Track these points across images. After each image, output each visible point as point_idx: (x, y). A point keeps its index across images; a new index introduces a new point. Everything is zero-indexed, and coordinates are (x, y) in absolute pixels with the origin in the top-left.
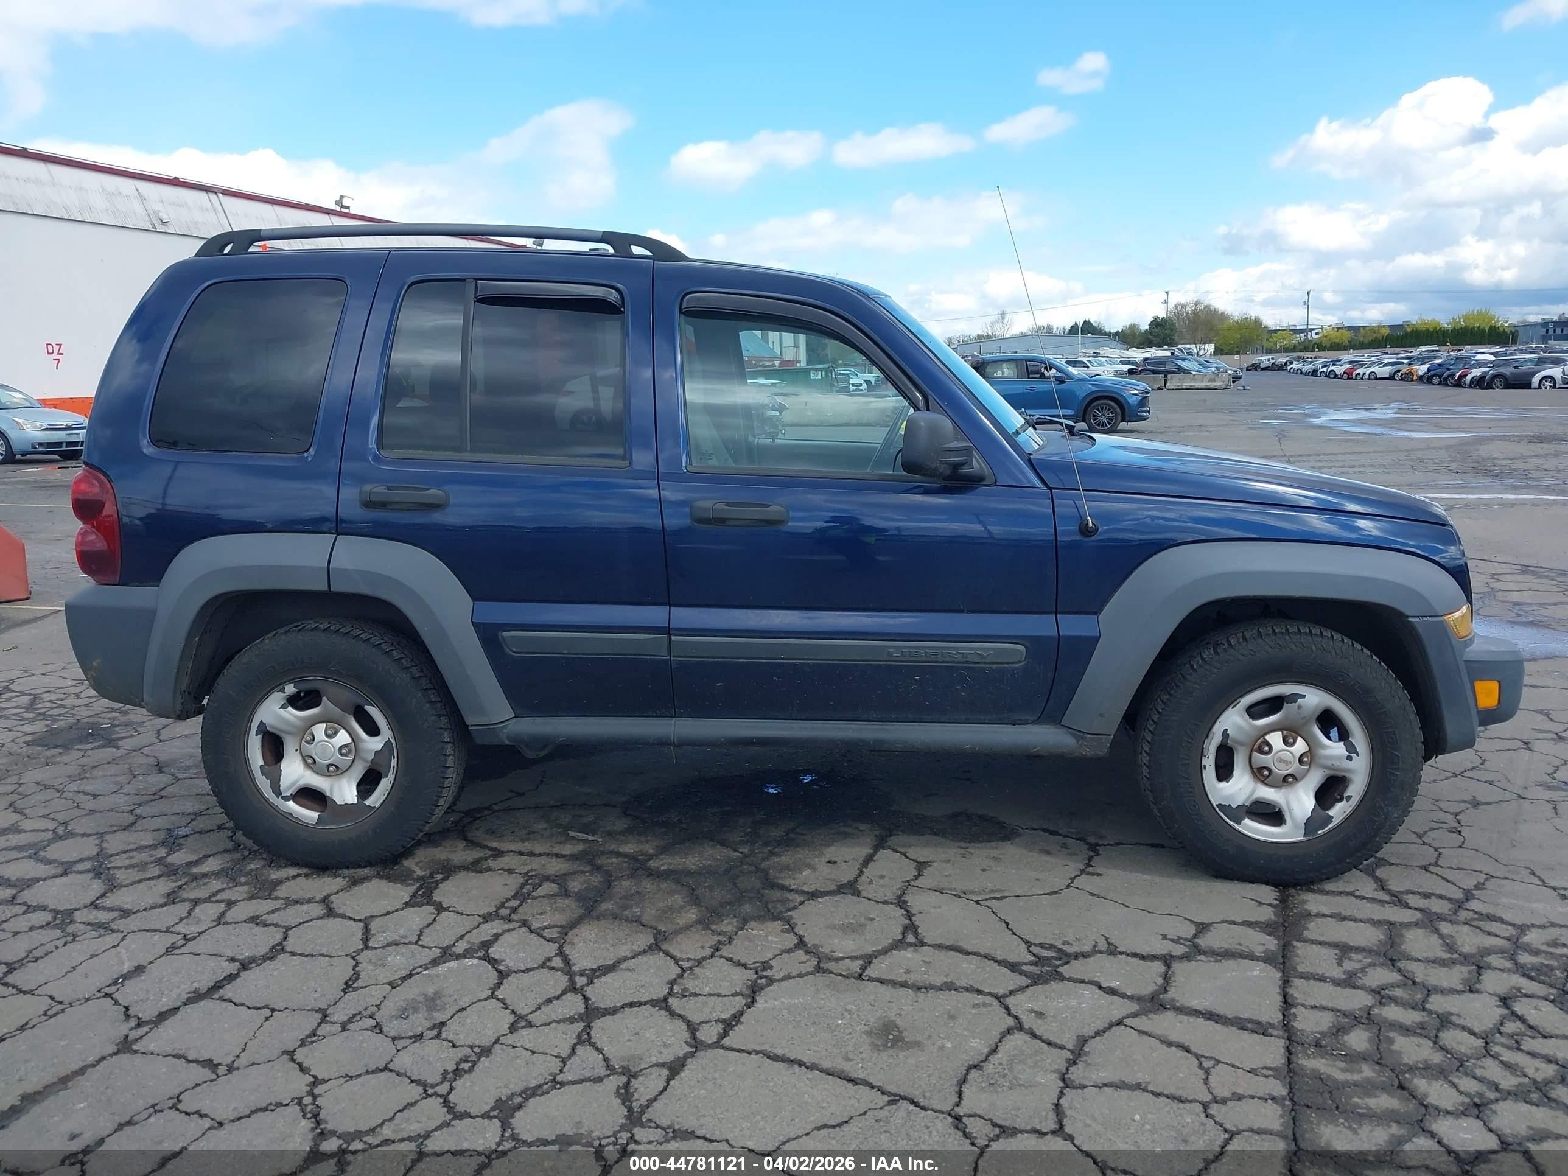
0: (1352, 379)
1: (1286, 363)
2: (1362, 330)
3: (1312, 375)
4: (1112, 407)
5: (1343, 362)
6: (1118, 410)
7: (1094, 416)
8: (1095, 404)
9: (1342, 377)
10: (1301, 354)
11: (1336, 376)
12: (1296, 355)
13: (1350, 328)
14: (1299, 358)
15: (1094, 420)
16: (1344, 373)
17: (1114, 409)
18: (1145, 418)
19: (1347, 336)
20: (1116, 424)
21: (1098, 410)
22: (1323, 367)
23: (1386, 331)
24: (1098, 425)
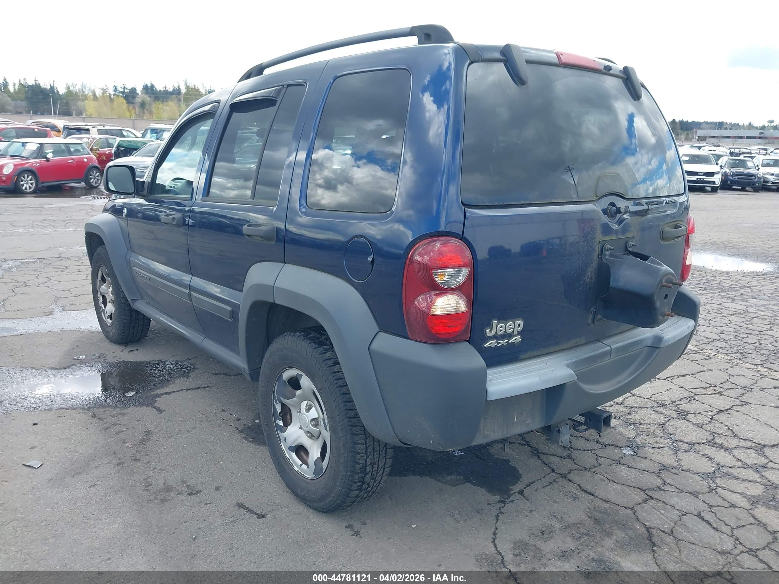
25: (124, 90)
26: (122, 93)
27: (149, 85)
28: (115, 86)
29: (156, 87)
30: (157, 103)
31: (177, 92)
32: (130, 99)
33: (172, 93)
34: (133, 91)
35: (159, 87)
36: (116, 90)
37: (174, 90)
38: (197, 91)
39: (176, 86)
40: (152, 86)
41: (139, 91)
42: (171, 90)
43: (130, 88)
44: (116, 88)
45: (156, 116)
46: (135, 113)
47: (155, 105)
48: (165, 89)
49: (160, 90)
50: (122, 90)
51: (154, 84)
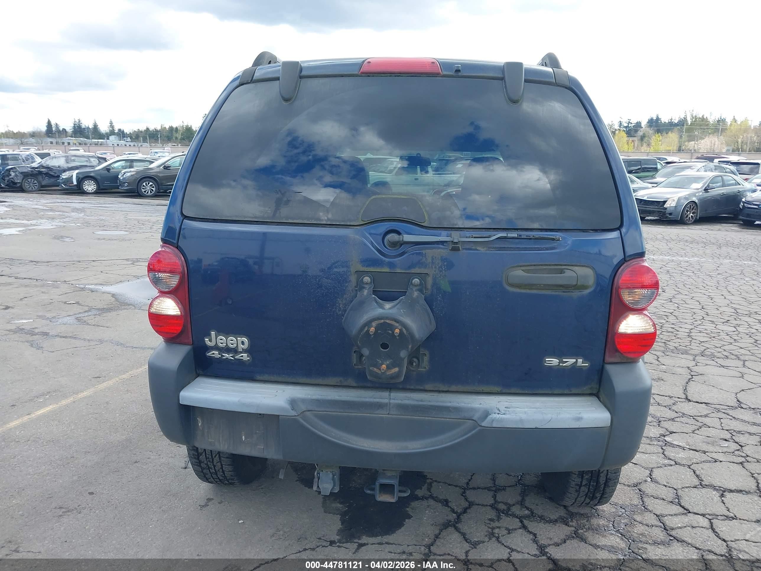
25: (628, 124)
26: (626, 127)
27: (655, 118)
28: (620, 122)
29: (662, 120)
30: (657, 135)
31: (682, 123)
32: (632, 133)
33: (676, 125)
34: (638, 125)
35: (665, 119)
36: (621, 124)
37: (680, 121)
38: (703, 121)
39: (682, 117)
40: (658, 119)
41: (644, 124)
42: (676, 122)
43: (635, 122)
44: (621, 123)
45: (654, 148)
46: (634, 146)
47: (654, 137)
48: (670, 121)
49: (665, 122)
50: (626, 125)
51: (660, 117)
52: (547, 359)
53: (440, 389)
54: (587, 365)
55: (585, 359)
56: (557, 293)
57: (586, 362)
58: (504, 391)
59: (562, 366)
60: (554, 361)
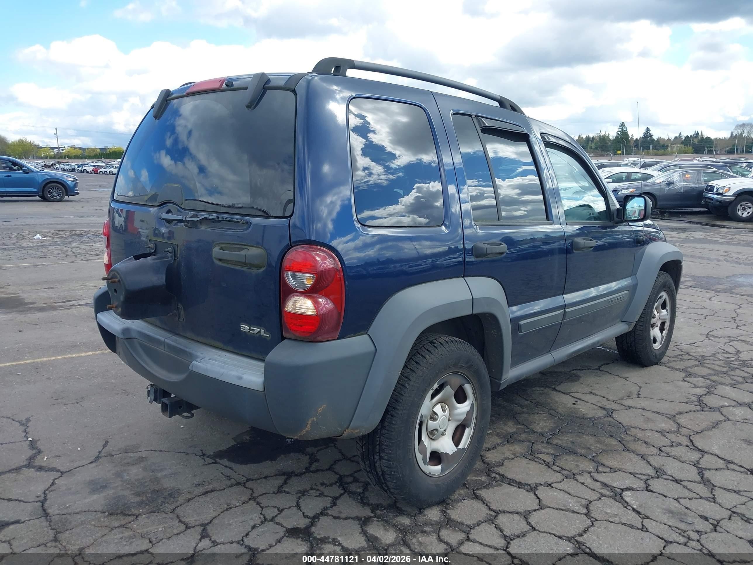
0: (98, 174)
1: (52, 165)
2: (86, 150)
3: (72, 171)
4: (60, 188)
5: (89, 165)
6: (63, 189)
7: (49, 192)
8: (49, 185)
9: (91, 173)
10: (59, 160)
11: (88, 172)
12: (56, 160)
13: (81, 148)
14: (59, 162)
15: (49, 194)
16: (92, 171)
17: (61, 189)
18: (77, 194)
19: (80, 152)
20: (63, 197)
21: (51, 189)
22: (77, 167)
23: (99, 151)
24: (53, 197)
52: (241, 325)
53: (194, 339)
54: (268, 335)
55: (267, 331)
56: (242, 269)
57: (267, 333)
58: (225, 348)
59: (252, 333)
60: (245, 328)
